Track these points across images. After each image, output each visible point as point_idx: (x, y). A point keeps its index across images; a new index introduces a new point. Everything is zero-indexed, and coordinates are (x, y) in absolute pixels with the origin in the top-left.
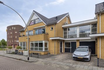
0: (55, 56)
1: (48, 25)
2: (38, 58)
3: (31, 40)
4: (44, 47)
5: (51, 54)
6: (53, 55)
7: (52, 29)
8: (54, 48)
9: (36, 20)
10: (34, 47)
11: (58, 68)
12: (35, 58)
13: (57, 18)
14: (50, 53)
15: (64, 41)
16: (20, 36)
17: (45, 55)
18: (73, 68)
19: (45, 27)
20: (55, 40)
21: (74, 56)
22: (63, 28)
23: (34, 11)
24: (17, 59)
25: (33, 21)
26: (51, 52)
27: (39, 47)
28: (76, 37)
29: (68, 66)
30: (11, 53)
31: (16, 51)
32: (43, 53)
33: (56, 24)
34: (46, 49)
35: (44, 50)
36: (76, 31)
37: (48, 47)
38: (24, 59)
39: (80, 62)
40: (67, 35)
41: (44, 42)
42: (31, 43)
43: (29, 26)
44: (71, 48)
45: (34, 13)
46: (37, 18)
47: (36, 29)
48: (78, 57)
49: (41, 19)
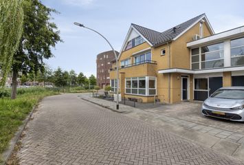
0: (167, 107)
1: (156, 47)
2: (134, 107)
3: (127, 76)
4: (147, 89)
5: (162, 101)
6: (166, 104)
7: (164, 52)
8: (167, 90)
9: (136, 41)
10: (131, 88)
11: (162, 127)
12: (129, 107)
13: (175, 30)
14: (159, 100)
15: (191, 75)
16: (111, 70)
17: (148, 102)
18: (192, 131)
19: (150, 50)
20: (170, 74)
21: (204, 107)
22: (189, 48)
23: (132, 24)
24: (103, 107)
25: (131, 43)
26: (161, 98)
27: (140, 87)
28: (222, 66)
29: (182, 126)
30: (98, 97)
31: (106, 93)
32: (145, 100)
33: (170, 42)
34: (152, 92)
35: (147, 94)
36: (223, 51)
37: (156, 88)
38: (112, 107)
39: (216, 123)
40: (200, 61)
41: (147, 79)
42: (127, 82)
43: (125, 50)
44: (208, 90)
45: (132, 29)
46: (137, 36)
47: (135, 56)
48: (214, 111)
49: (143, 37)
